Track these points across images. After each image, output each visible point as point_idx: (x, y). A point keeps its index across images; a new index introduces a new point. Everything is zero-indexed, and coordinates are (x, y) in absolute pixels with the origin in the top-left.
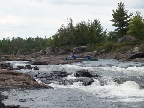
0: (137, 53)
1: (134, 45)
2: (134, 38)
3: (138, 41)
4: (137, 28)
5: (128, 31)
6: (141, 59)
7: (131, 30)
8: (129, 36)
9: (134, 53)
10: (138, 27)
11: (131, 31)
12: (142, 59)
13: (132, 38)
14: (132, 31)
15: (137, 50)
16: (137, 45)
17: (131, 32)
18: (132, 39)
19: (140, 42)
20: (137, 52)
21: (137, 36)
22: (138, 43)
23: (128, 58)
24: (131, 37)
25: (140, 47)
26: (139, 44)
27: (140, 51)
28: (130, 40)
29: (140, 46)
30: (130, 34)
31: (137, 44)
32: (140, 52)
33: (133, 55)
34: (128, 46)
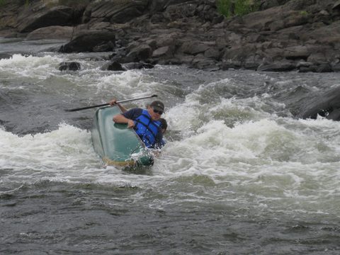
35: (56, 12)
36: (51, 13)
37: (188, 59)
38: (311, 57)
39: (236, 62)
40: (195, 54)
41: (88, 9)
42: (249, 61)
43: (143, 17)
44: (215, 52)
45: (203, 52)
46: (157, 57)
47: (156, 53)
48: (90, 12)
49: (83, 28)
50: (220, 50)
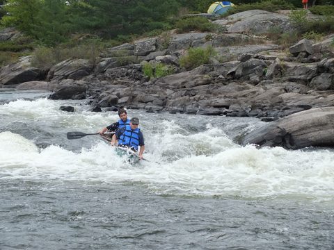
0: (27, 69)
1: (18, 50)
2: (17, 35)
3: (28, 41)
4: (25, 12)
5: (3, 18)
6: (35, 84)
7: (11, 15)
8: (7, 29)
9: (21, 68)
10: (27, 10)
11: (10, 18)
12: (38, 84)
13: (13, 35)
14: (13, 18)
15: (25, 62)
16: (27, 51)
17: (11, 21)
18: (14, 37)
19: (32, 44)
20: (27, 66)
21: (26, 30)
22: (28, 46)
23: (5, 81)
24: (11, 33)
25: (33, 55)
26: (31, 49)
27: (33, 65)
28: (9, 39)
29: (34, 53)
30: (8, 25)
31: (26, 48)
32: (34, 68)
33: (17, 73)
34: (5, 53)
35: (29, 71)
36: (25, 72)
37: (142, 105)
38: (231, 106)
39: (180, 109)
40: (146, 103)
41: (52, 70)
42: (188, 108)
43: (91, 76)
44: (161, 102)
45: (152, 101)
46: (121, 103)
47: (120, 101)
48: (53, 72)
49: (55, 83)
50: (163, 100)
